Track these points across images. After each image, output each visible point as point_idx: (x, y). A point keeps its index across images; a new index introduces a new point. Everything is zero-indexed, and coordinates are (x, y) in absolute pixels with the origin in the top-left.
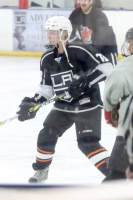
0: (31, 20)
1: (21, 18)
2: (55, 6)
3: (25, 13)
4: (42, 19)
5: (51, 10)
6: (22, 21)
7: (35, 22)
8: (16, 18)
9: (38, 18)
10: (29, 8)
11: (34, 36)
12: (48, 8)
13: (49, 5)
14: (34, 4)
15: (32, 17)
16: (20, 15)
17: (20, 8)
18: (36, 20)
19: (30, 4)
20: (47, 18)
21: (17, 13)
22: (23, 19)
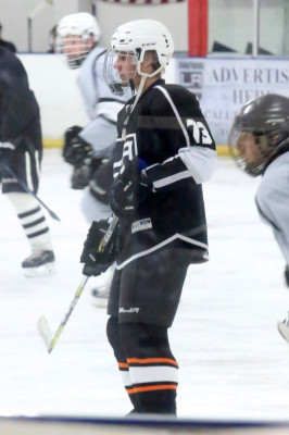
0: (214, 80)
1: (193, 76)
2: (262, 52)
3: (201, 66)
4: (236, 78)
5: (253, 58)
6: (193, 81)
7: (220, 84)
8: (183, 76)
9: (226, 75)
10: (209, 56)
11: (218, 114)
12: (249, 56)
13: (249, 49)
14: (219, 48)
15: (215, 73)
16: (190, 70)
17: (191, 55)
18: (223, 80)
19: (210, 46)
20: (245, 75)
21: (182, 65)
22: (196, 78)
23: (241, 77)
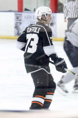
0: (25, 19)
1: (19, 17)
3: (21, 15)
6: (19, 19)
7: (27, 20)
10: (23, 12)
14: (26, 10)
15: (25, 17)
17: (18, 11)
18: (27, 18)
19: (24, 9)
20: (34, 17)
21: (16, 15)
22: (20, 18)
23: (32, 18)
